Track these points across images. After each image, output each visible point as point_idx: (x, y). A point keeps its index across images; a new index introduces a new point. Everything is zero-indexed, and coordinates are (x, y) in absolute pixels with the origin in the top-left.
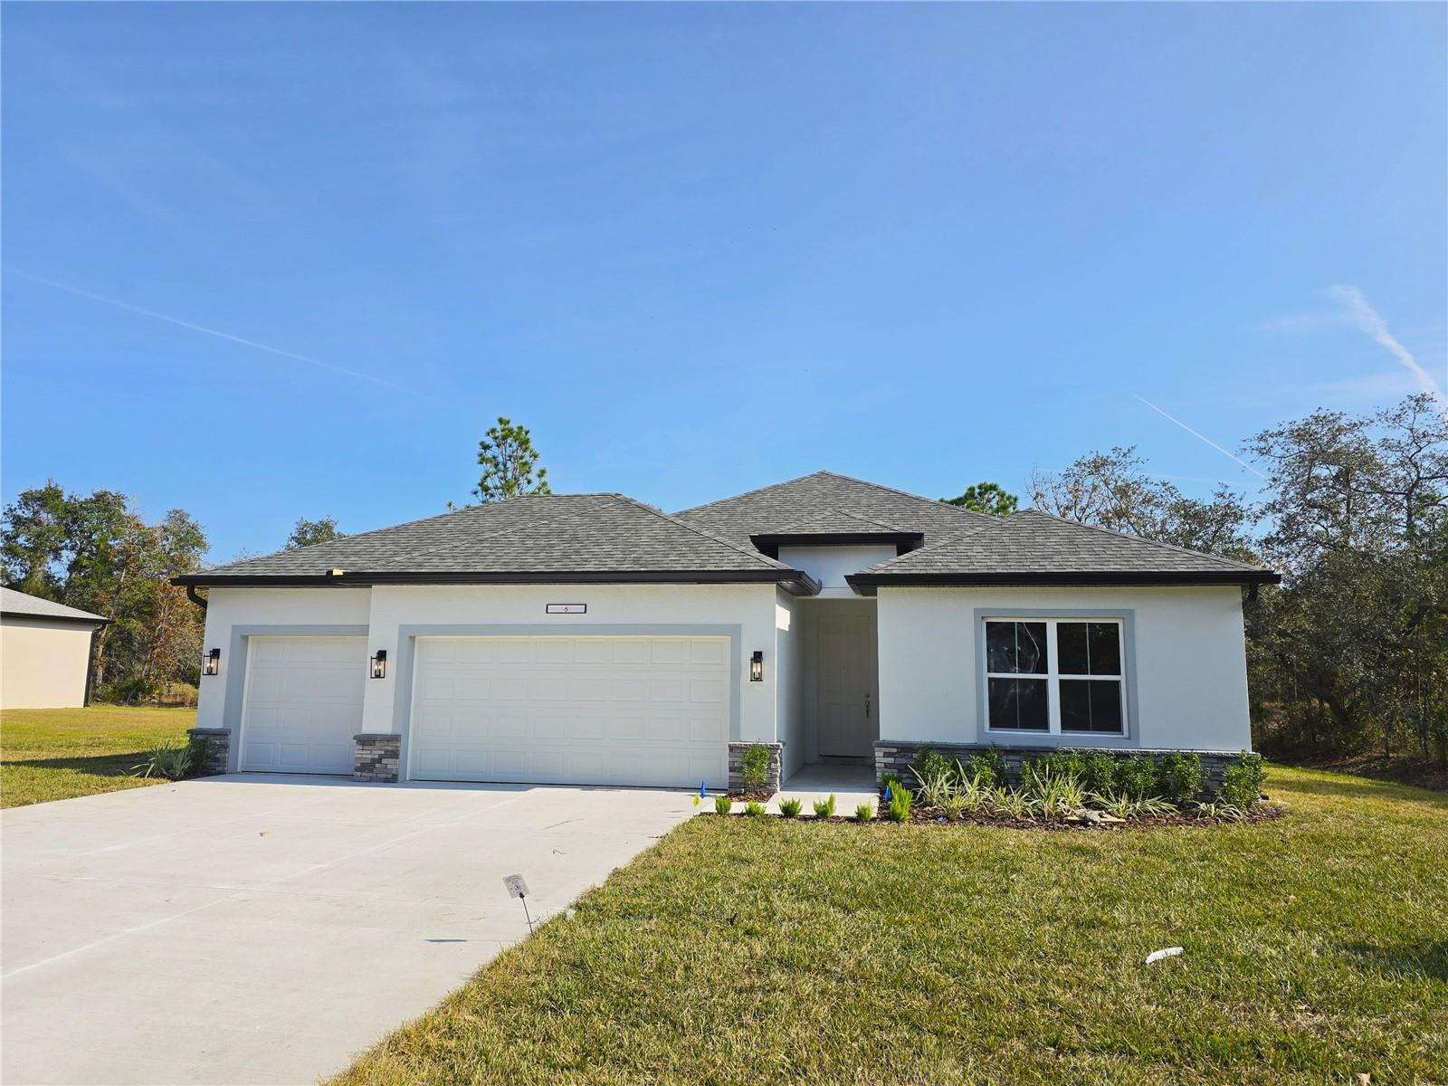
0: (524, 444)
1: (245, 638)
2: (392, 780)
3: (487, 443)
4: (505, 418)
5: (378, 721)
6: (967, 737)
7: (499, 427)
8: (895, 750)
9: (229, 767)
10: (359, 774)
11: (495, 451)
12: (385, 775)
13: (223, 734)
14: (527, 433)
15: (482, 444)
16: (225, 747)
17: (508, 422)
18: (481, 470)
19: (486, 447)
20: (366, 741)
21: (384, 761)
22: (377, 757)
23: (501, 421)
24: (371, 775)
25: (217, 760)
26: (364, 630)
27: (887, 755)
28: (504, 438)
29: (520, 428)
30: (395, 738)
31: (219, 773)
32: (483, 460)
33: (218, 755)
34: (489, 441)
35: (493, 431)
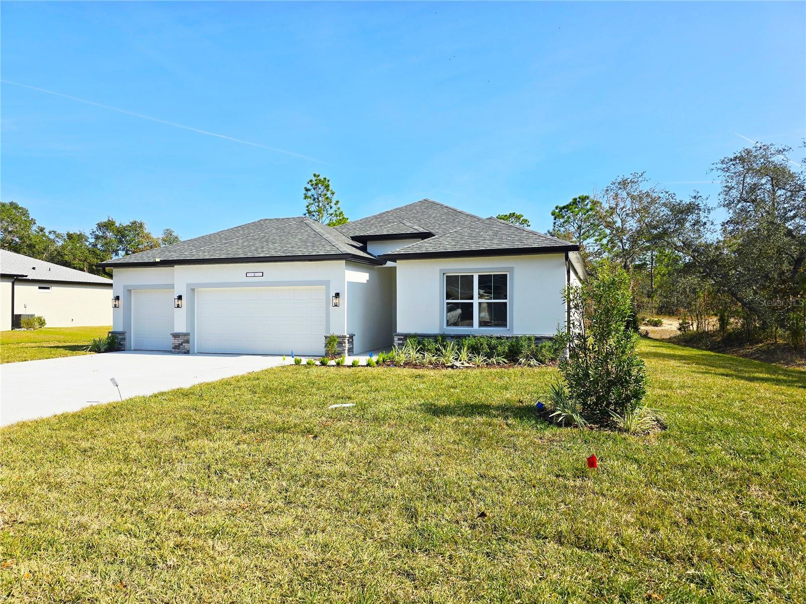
0: (327, 187)
1: (130, 291)
2: (187, 352)
3: (308, 188)
4: (317, 174)
5: (180, 328)
6: (435, 330)
7: (314, 179)
8: (403, 337)
9: (127, 347)
10: (174, 350)
11: (313, 192)
12: (184, 351)
13: (123, 333)
14: (328, 181)
15: (305, 188)
16: (124, 339)
17: (319, 176)
18: (306, 202)
19: (307, 190)
20: (176, 336)
21: (184, 344)
22: (180, 343)
23: (315, 175)
24: (178, 350)
25: (122, 345)
26: (172, 286)
27: (399, 339)
28: (316, 184)
29: (325, 179)
30: (187, 334)
31: (123, 350)
32: (306, 197)
33: (122, 343)
34: (309, 187)
35: (311, 181)
